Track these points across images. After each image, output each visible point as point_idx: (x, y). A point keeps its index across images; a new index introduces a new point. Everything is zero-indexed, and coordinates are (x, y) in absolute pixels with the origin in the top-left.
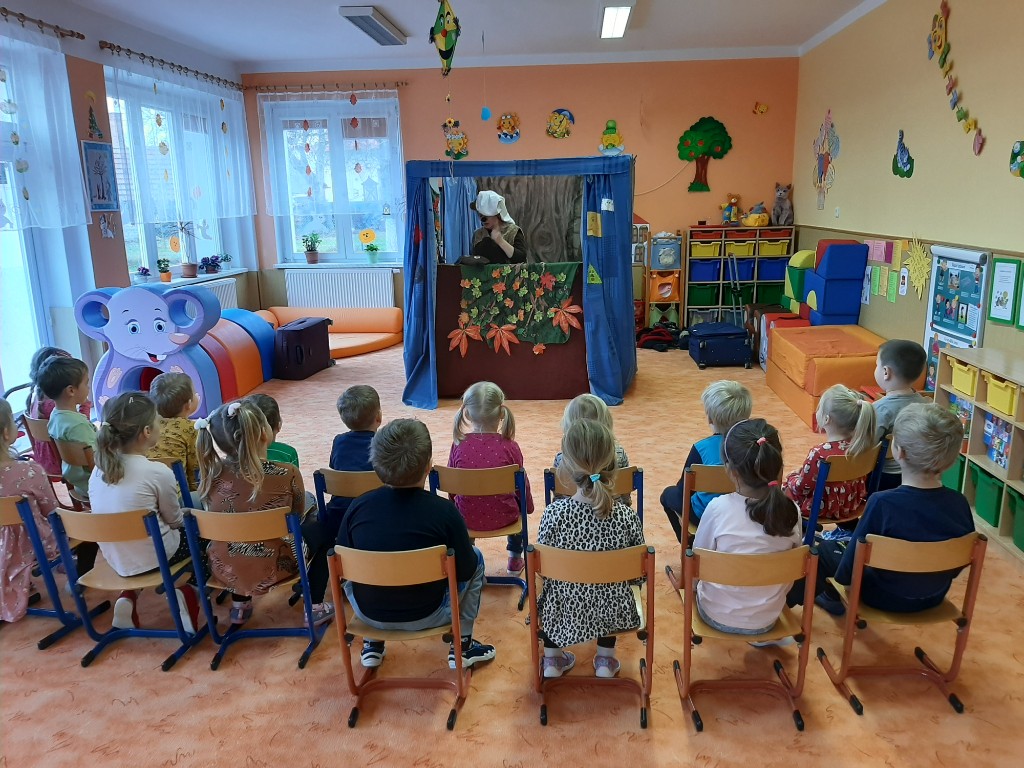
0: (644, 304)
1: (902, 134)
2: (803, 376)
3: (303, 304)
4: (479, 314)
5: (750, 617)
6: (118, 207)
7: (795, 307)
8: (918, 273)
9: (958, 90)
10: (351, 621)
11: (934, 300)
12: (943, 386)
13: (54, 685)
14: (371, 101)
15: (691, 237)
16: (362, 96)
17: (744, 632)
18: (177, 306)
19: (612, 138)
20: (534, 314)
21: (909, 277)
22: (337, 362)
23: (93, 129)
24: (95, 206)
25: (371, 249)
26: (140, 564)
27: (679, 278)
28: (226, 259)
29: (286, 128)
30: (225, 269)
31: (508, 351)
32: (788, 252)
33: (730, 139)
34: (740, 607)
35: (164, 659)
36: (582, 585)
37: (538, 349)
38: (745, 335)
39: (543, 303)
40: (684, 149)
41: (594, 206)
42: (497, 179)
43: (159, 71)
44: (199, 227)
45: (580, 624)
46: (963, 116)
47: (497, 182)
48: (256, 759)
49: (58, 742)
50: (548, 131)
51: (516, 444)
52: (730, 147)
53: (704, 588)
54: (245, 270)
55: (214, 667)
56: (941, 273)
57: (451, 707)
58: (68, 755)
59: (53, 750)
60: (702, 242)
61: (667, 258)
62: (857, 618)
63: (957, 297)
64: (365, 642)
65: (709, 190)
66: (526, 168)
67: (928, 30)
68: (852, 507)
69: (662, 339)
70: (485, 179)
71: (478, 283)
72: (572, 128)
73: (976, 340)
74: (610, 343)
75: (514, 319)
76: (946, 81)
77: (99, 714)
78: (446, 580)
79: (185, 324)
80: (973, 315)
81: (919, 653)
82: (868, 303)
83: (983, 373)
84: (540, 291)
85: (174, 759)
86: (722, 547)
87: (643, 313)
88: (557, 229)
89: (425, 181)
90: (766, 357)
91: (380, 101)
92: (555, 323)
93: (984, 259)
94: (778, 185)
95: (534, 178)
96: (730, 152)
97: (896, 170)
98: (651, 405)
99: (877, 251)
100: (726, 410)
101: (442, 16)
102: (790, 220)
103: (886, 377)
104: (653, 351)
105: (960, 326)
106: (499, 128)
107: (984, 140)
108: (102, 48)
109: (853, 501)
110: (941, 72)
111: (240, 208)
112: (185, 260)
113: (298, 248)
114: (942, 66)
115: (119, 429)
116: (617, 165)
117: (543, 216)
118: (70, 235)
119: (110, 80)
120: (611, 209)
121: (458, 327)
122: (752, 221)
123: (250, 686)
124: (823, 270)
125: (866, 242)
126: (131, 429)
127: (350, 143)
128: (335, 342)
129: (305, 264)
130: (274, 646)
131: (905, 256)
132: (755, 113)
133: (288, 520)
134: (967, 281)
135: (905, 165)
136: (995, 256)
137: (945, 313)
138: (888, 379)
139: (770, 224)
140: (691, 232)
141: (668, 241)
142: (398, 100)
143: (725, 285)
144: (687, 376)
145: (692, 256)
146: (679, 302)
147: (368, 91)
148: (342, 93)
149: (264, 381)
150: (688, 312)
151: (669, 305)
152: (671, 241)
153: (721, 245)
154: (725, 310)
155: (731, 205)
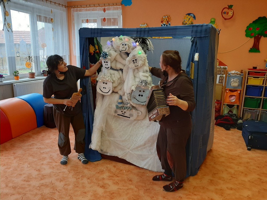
0: (221, 103)
14: (111, 12)
15: (248, 74)
16: (108, 9)
27: (240, 93)
40: (249, 31)
50: (183, 23)
60: (254, 77)
61: (234, 83)
65: (259, 52)
69: (229, 123)
72: (194, 22)
87: (220, 107)
91: (115, 11)
106: (162, 22)
116: (201, 31)
140: (249, 72)
141: (236, 76)
142: (121, 11)
143: (264, 99)
144: (238, 156)
145: (248, 83)
146: (239, 105)
147: (110, 7)
148: (101, 8)
149: (38, 127)
150: (243, 110)
151: (234, 105)
152: (237, 76)
153: (264, 80)
154: (263, 111)
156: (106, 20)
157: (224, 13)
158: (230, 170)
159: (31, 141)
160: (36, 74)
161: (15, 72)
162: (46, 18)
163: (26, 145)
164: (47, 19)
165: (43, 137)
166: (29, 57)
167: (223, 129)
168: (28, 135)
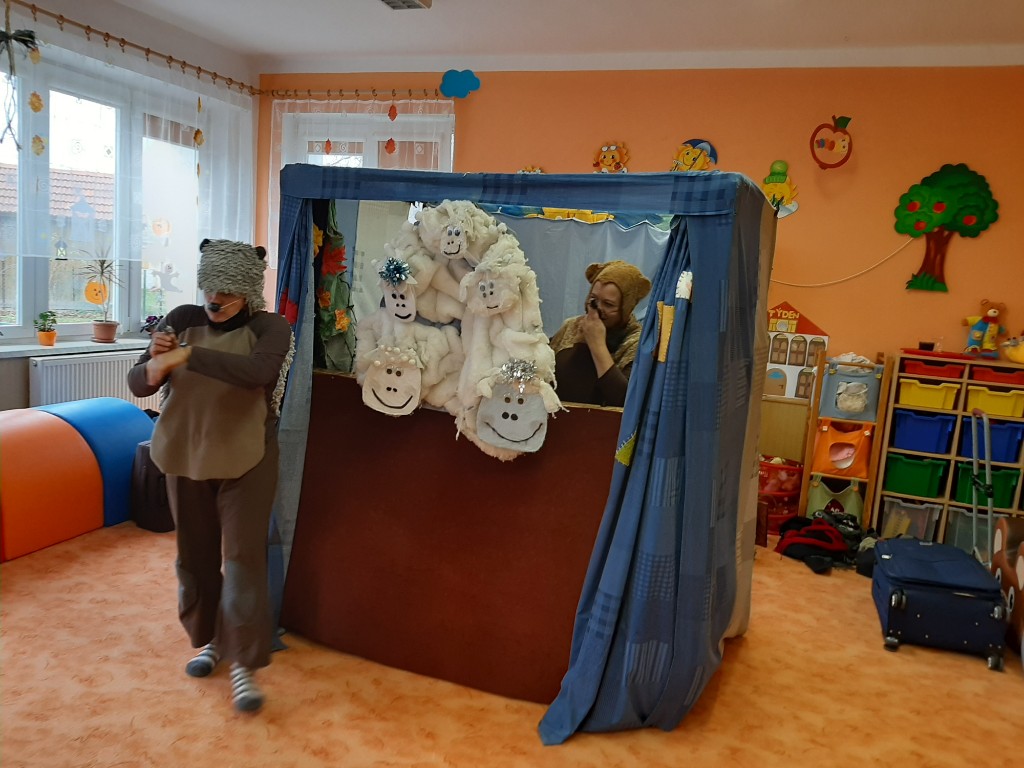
0: (801, 472)
14: (415, 118)
15: (902, 369)
16: (407, 110)
19: (778, 190)
27: (871, 438)
33: (996, 204)
40: (907, 216)
44: (156, 273)
52: (995, 218)
60: (923, 381)
61: (851, 399)
65: (945, 290)
69: (825, 546)
87: (798, 487)
91: (429, 119)
96: (993, 227)
104: (803, 564)
106: (597, 165)
116: (705, 196)
140: (902, 359)
141: (857, 372)
142: (453, 117)
143: (959, 465)
144: (848, 669)
145: (901, 402)
146: (867, 480)
147: (414, 101)
148: (380, 102)
149: (106, 525)
150: (882, 503)
151: (848, 483)
152: (862, 372)
153: (959, 391)
154: (955, 509)
155: (987, 320)
156: (397, 147)
157: (821, 144)
158: (809, 717)
159: (73, 576)
160: (120, 329)
161: (44, 317)
162: (176, 126)
163: (52, 588)
164: (182, 129)
165: (120, 561)
166: (103, 263)
167: (802, 567)
168: (67, 552)
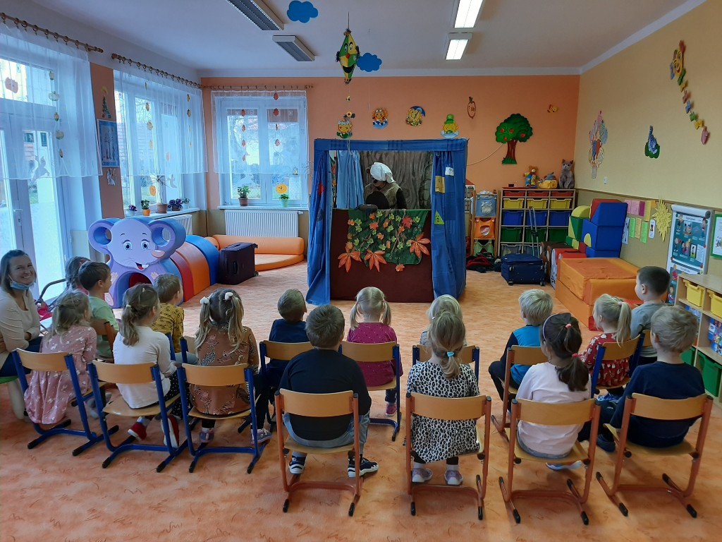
0: (470, 240)
1: (652, 129)
2: (582, 291)
3: (237, 234)
4: (360, 243)
5: (553, 446)
6: (119, 165)
7: (575, 244)
8: (662, 223)
9: (691, 100)
10: (287, 440)
11: (674, 242)
12: (680, 300)
13: (85, 479)
14: (288, 98)
15: (504, 195)
16: (283, 94)
17: (549, 456)
18: (157, 233)
19: (450, 127)
20: (397, 244)
21: (656, 226)
22: (260, 273)
23: (105, 111)
24: (104, 163)
25: (284, 197)
26: (144, 400)
27: (495, 222)
28: (186, 201)
29: (229, 114)
30: (185, 208)
31: (378, 269)
32: (571, 207)
33: (531, 128)
34: (547, 439)
35: (157, 465)
36: (442, 421)
37: (399, 268)
38: (540, 263)
39: (404, 237)
40: (500, 135)
41: (440, 172)
42: (373, 152)
43: (149, 74)
44: (169, 179)
45: (441, 448)
46: (694, 118)
47: (373, 154)
48: (223, 531)
49: (91, 515)
50: (407, 121)
51: (392, 330)
52: (531, 134)
53: (523, 426)
54: (198, 209)
55: (191, 470)
56: (679, 223)
57: (351, 502)
58: (100, 524)
59: (89, 519)
60: (511, 199)
61: (486, 209)
62: (625, 450)
63: (689, 240)
64: (293, 457)
65: (516, 163)
66: (395, 145)
67: (671, 60)
68: (619, 378)
69: (483, 264)
70: (365, 152)
71: (359, 222)
72: (423, 119)
73: (703, 269)
74: (449, 265)
75: (383, 247)
76: (683, 94)
77: (117, 499)
78: (352, 414)
79: (162, 244)
80: (701, 252)
81: (665, 478)
82: (626, 243)
83: (708, 291)
84: (401, 229)
85: (168, 528)
86: (537, 398)
87: (469, 246)
88: (413, 187)
89: (326, 152)
90: (555, 278)
91: (294, 98)
92: (411, 250)
93: (708, 215)
94: (564, 161)
95: (398, 152)
96: (531, 137)
97: (647, 153)
98: (476, 309)
99: (633, 207)
100: (536, 308)
101: (346, 44)
102: (572, 185)
103: (643, 292)
104: (476, 272)
105: (692, 260)
106: (374, 118)
107: (709, 134)
108: (113, 58)
109: (620, 374)
110: (679, 88)
111: (196, 167)
112: (158, 201)
113: (234, 195)
114: (680, 84)
115: (137, 309)
116: (456, 145)
117: (404, 177)
118: (87, 182)
119: (117, 80)
120: (452, 174)
121: (345, 252)
122: (546, 185)
123: (216, 484)
124: (596, 220)
125: (626, 201)
126: (145, 308)
127: (272, 126)
128: (259, 260)
129: (238, 206)
130: (230, 458)
131: (653, 211)
132: (549, 111)
133: (245, 373)
134: (696, 229)
135: (654, 149)
136: (716, 213)
137: (681, 251)
138: (645, 293)
139: (558, 187)
140: (504, 191)
141: (488, 197)
142: (306, 98)
143: (526, 228)
144: (500, 289)
145: (504, 207)
146: (494, 239)
148: (269, 92)
149: (212, 284)
150: (501, 246)
151: (488, 241)
153: (524, 201)
154: (526, 245)
155: (531, 174)
156: (279, 112)
161: (145, 203)
166: (158, 176)
